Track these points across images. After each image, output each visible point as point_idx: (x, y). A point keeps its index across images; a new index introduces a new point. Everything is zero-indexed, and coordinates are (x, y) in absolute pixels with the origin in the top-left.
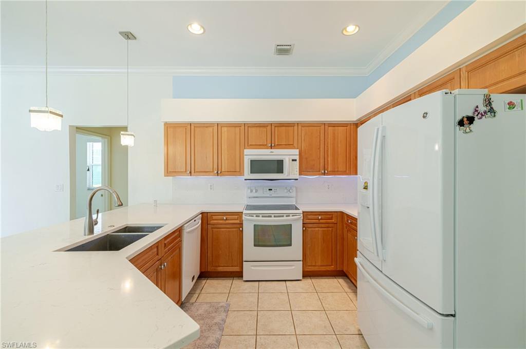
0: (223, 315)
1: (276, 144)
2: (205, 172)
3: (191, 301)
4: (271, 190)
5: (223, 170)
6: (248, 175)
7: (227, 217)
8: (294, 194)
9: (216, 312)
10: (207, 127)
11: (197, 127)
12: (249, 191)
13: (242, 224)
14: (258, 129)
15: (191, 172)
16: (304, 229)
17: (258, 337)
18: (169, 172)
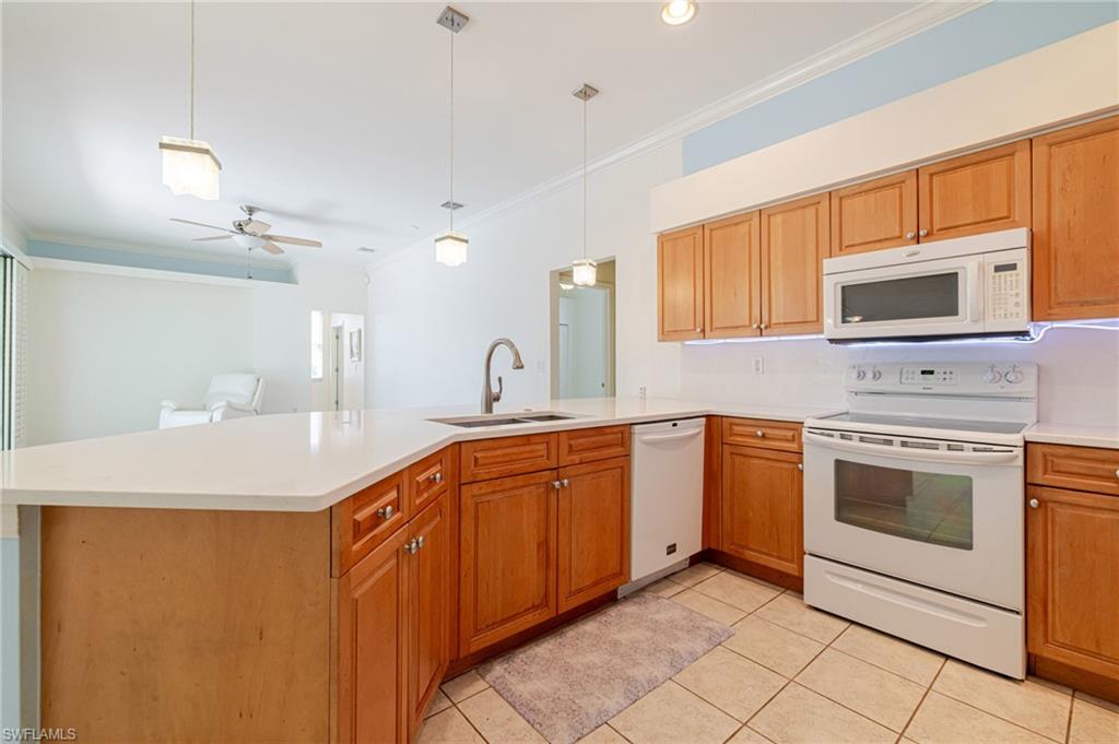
0: (699, 645)
1: (937, 226)
2: (733, 329)
3: (660, 594)
4: (931, 372)
5: (774, 321)
6: (836, 326)
7: (764, 430)
8: (1028, 386)
9: (688, 631)
10: (736, 224)
11: (716, 229)
12: (855, 375)
13: (802, 454)
14: (872, 196)
15: (703, 331)
16: (1034, 502)
17: (745, 729)
18: (666, 334)
